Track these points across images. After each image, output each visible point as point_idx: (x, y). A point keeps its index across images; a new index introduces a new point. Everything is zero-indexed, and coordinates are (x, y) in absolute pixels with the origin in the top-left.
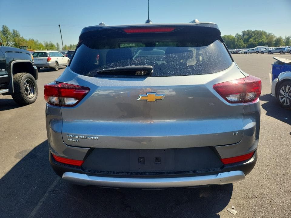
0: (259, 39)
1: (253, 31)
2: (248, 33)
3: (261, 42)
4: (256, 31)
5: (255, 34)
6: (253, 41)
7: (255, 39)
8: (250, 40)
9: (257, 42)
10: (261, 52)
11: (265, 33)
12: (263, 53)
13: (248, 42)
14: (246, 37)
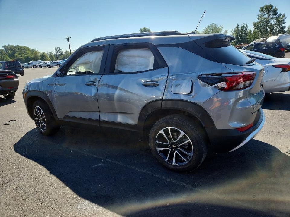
0: (25, 55)
1: (14, 46)
2: (10, 48)
3: (28, 57)
4: (18, 46)
5: (18, 50)
6: (18, 56)
7: (20, 54)
8: (15, 55)
9: (24, 57)
10: (39, 66)
11: (28, 48)
12: (42, 67)
13: (14, 57)
14: (9, 52)
